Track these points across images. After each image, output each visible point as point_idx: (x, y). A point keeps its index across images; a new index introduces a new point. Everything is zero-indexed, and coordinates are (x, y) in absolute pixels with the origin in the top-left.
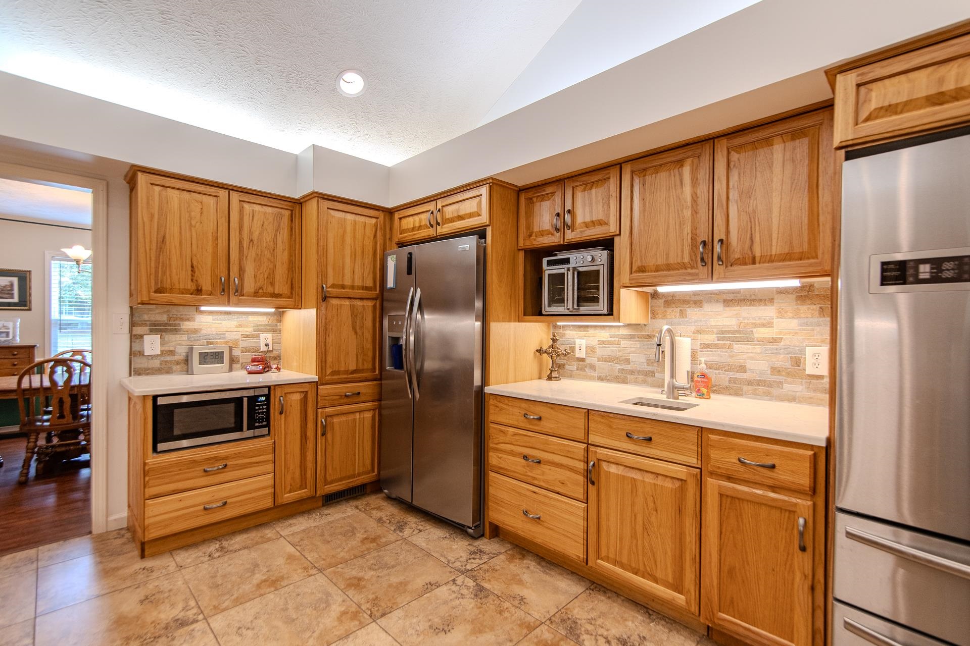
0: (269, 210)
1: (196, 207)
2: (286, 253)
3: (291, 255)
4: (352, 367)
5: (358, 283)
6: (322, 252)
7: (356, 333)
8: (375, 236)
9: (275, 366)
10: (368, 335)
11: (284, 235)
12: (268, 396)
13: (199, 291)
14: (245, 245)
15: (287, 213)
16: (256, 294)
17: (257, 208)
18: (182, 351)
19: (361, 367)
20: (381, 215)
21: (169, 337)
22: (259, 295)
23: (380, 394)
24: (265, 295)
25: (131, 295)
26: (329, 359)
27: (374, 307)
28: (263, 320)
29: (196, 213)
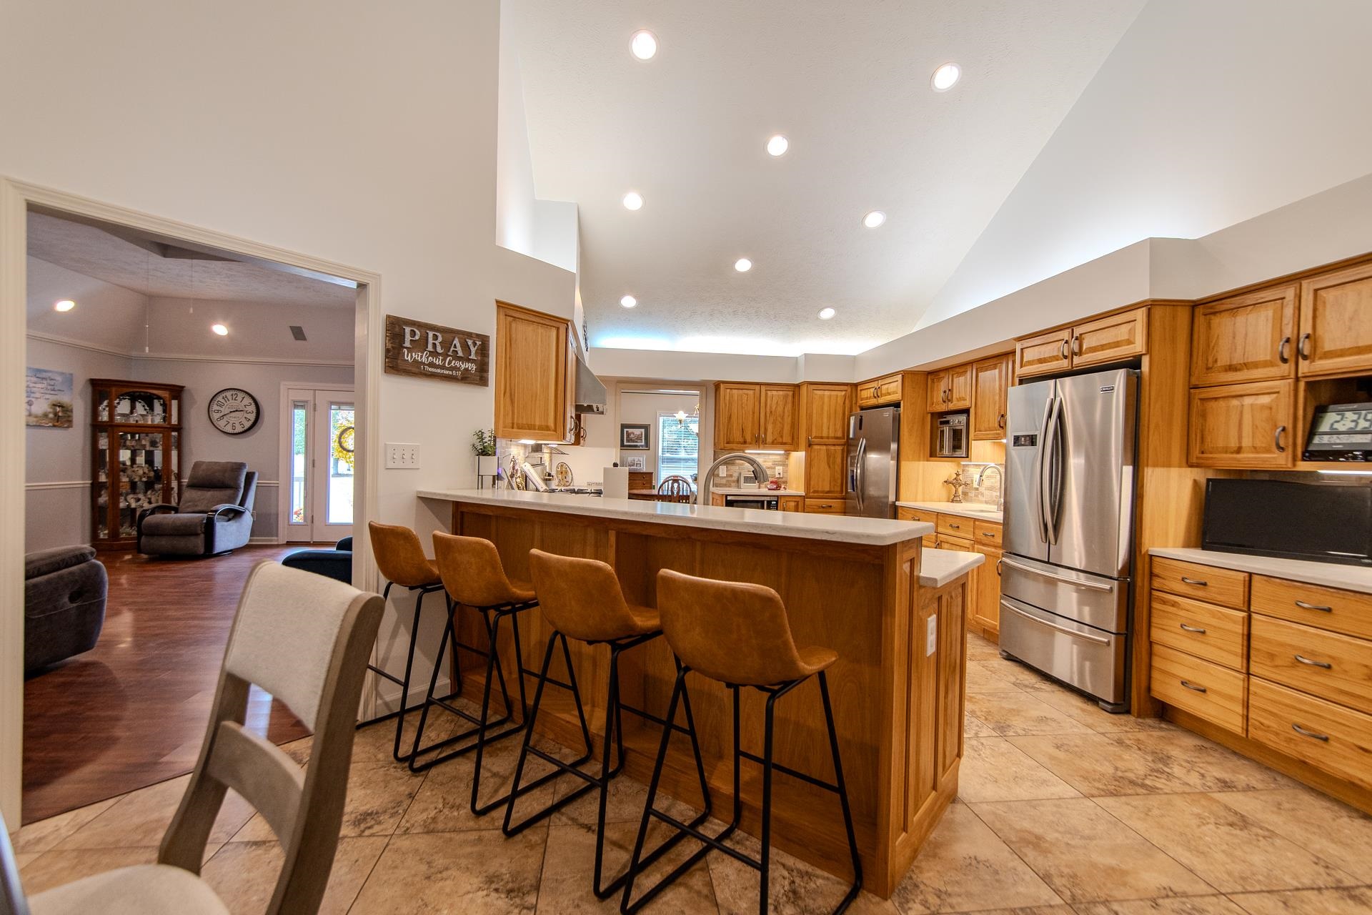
0: (781, 393)
1: (745, 398)
2: (790, 418)
3: (793, 418)
4: (827, 489)
5: (832, 434)
6: (810, 416)
7: (829, 467)
8: (844, 403)
9: (783, 486)
10: (838, 468)
11: (789, 406)
12: (777, 502)
13: (745, 442)
14: (768, 415)
15: (791, 393)
16: (773, 443)
17: (774, 393)
18: (736, 475)
19: (832, 490)
20: (849, 388)
21: (730, 467)
22: (775, 443)
23: (845, 508)
24: (778, 443)
25: (715, 444)
26: (812, 483)
27: (843, 450)
28: (778, 458)
29: (745, 401)
